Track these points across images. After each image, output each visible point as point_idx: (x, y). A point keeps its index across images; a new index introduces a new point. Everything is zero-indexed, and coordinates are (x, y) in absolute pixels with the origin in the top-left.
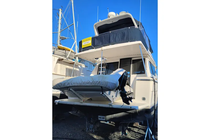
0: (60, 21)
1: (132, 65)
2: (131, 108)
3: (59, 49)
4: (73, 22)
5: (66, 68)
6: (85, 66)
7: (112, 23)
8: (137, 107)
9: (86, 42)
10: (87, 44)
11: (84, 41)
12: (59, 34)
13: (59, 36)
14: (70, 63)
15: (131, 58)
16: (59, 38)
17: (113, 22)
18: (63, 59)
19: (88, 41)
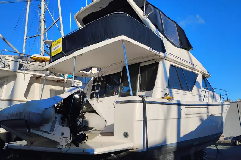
0: (43, 17)
1: (139, 75)
2: (83, 152)
3: (35, 61)
4: (59, 16)
5: (51, 90)
6: (83, 83)
7: (99, 9)
8: (93, 150)
9: (56, 47)
10: (56, 49)
11: (54, 46)
12: (42, 37)
13: (42, 40)
14: (57, 81)
15: (139, 64)
16: (42, 43)
17: (101, 9)
18: (40, 76)
19: (57, 45)
